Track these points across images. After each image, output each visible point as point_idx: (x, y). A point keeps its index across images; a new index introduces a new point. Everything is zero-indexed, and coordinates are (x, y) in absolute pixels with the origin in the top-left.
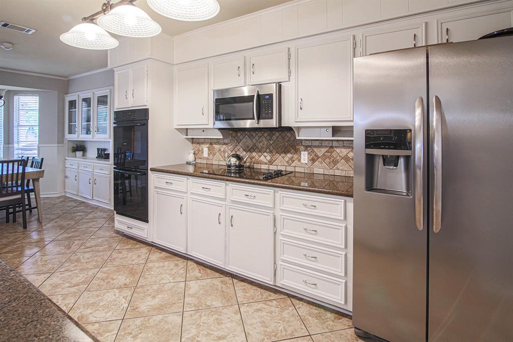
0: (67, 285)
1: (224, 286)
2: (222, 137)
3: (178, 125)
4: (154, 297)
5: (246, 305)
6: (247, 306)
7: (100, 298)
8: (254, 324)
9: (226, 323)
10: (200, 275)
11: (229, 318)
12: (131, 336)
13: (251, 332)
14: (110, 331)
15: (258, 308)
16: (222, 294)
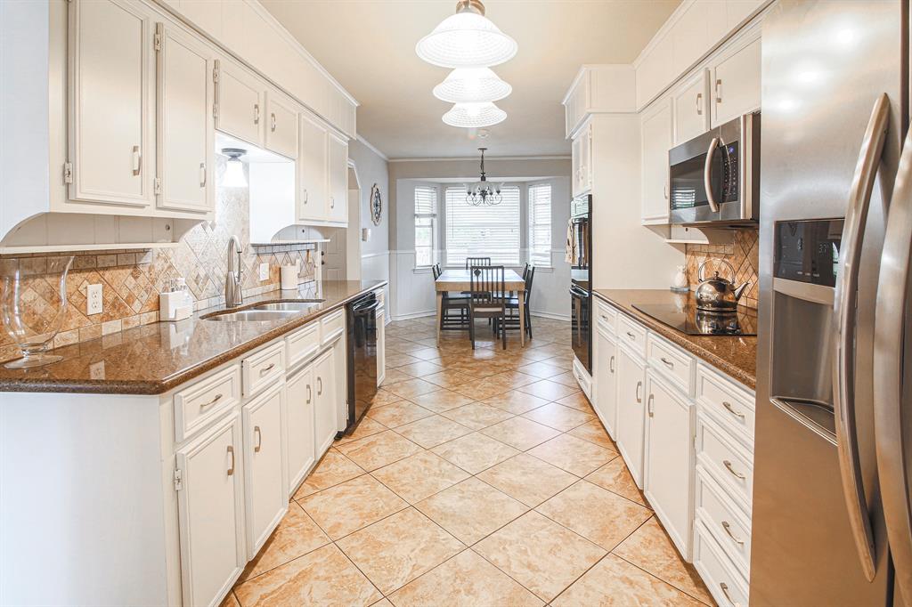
0: (473, 418)
1: (624, 516)
2: (707, 242)
3: (647, 220)
4: (524, 474)
5: (621, 561)
6: (619, 564)
7: (481, 444)
8: (594, 590)
9: (560, 558)
10: (612, 482)
11: (572, 556)
12: (461, 495)
13: (574, 595)
14: (452, 479)
15: (632, 578)
16: (607, 523)
